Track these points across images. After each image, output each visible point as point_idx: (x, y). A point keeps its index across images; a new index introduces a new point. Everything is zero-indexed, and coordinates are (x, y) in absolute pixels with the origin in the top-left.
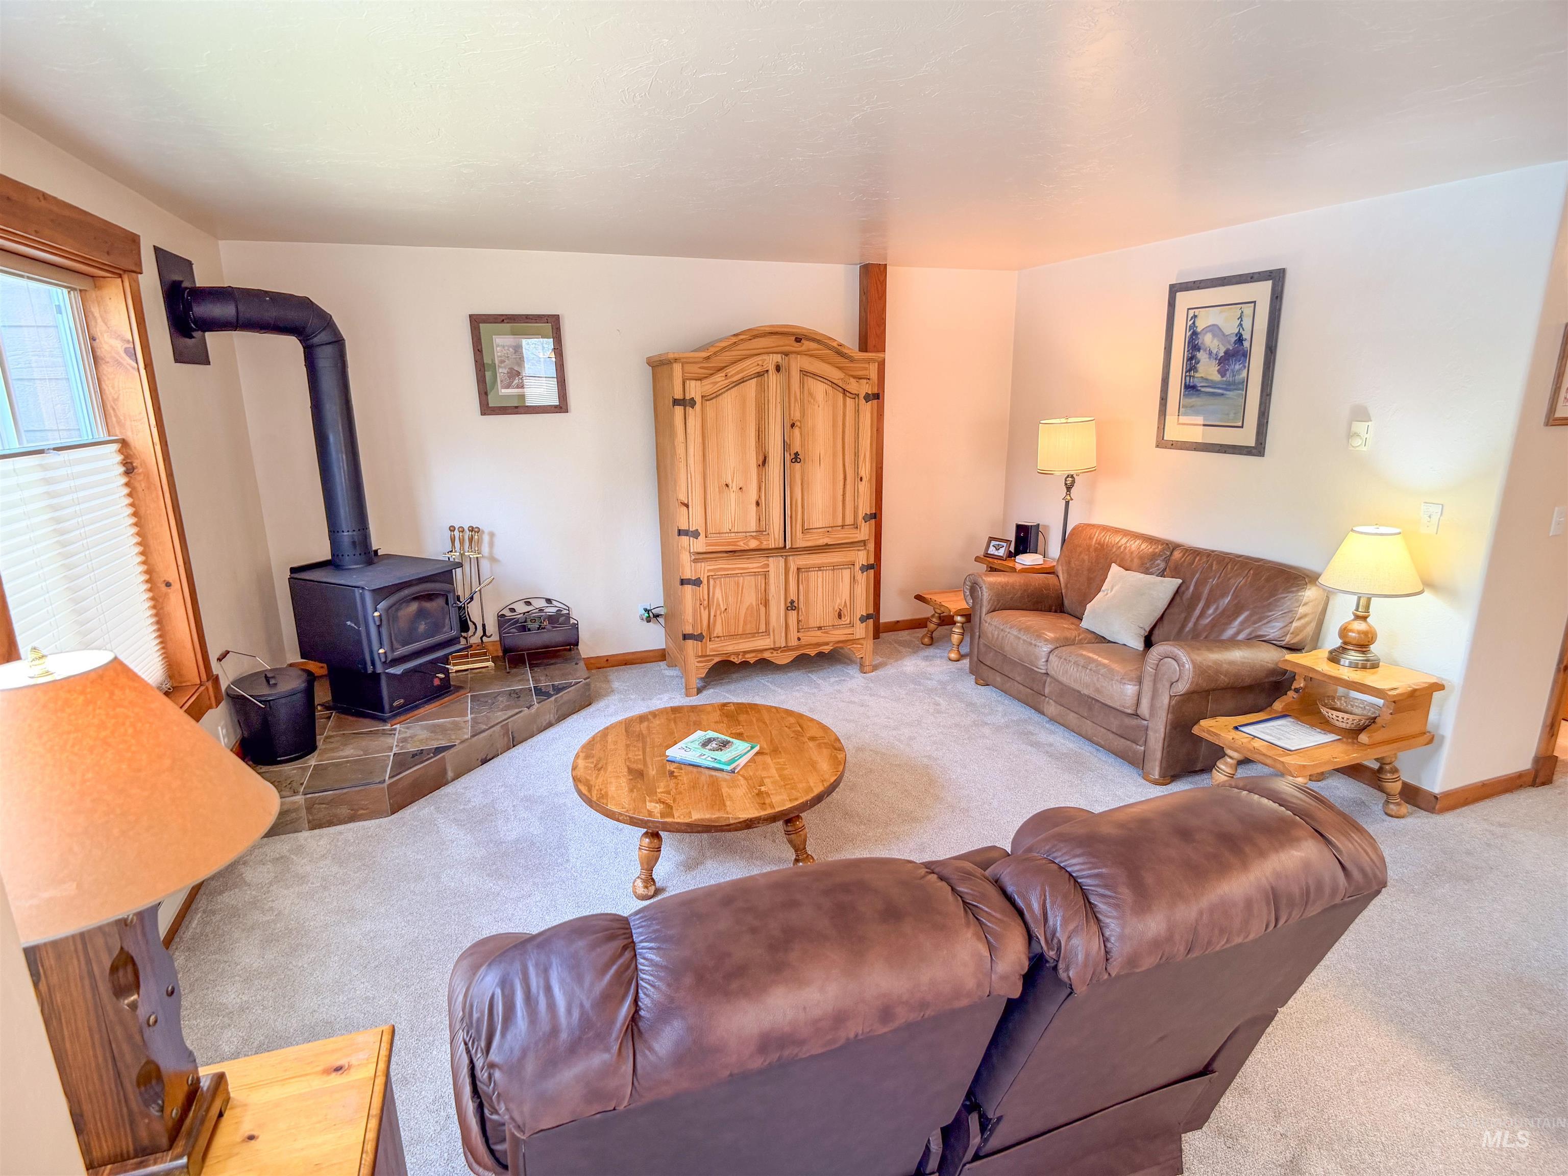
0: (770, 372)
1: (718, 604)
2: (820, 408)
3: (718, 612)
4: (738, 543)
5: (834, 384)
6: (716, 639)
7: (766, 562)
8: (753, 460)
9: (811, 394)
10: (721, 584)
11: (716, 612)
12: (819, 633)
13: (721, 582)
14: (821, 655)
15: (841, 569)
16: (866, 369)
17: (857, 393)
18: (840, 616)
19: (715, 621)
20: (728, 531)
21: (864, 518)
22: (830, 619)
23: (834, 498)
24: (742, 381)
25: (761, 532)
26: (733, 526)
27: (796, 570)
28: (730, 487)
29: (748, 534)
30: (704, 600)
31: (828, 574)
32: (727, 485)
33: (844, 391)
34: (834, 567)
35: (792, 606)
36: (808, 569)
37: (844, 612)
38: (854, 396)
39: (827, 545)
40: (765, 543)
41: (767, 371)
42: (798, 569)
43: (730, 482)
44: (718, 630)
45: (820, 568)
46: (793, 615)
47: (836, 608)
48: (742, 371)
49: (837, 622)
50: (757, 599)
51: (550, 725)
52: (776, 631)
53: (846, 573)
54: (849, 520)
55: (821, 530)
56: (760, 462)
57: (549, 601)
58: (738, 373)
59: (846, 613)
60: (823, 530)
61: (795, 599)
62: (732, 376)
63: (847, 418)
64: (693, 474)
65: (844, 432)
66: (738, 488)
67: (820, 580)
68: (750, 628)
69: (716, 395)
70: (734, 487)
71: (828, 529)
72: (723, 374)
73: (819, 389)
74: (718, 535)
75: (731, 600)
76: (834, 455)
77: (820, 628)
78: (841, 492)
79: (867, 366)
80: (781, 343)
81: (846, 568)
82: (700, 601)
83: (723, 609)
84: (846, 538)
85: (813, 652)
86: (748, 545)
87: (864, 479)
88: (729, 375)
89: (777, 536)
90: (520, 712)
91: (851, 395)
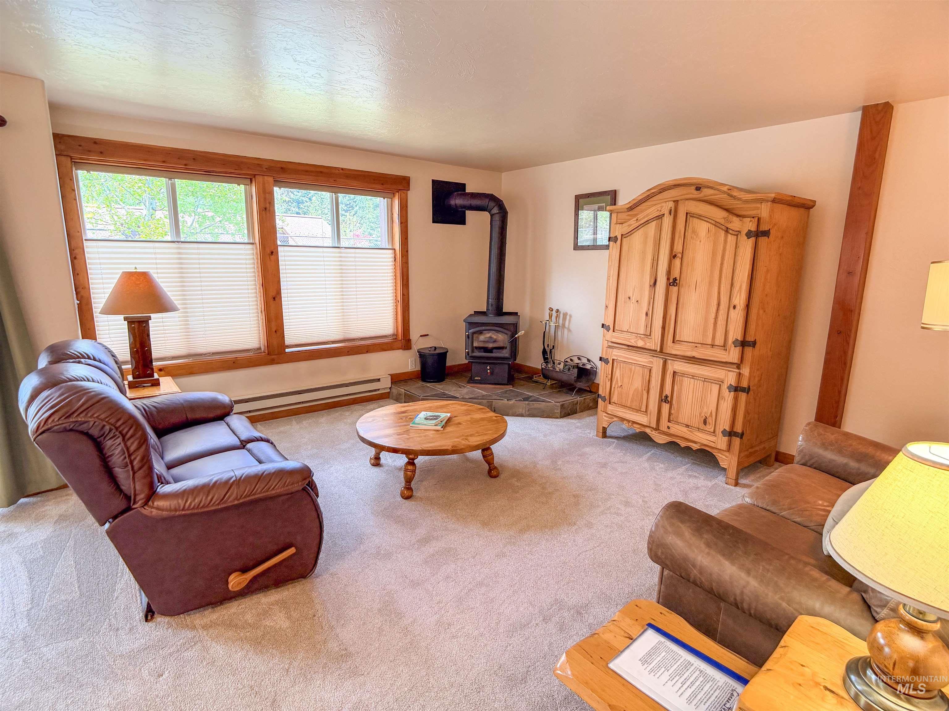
0: (665, 215)
1: (617, 381)
2: (702, 243)
3: (616, 386)
4: (631, 340)
5: (717, 224)
6: (614, 404)
7: (651, 360)
8: (647, 281)
9: (694, 232)
10: (620, 367)
11: (615, 385)
12: (685, 429)
13: (620, 365)
14: (688, 448)
15: (712, 383)
16: (758, 208)
17: (738, 230)
18: (705, 422)
19: (614, 391)
20: (626, 330)
21: (734, 343)
22: (697, 422)
23: (706, 320)
24: (647, 222)
25: (648, 335)
26: (630, 327)
27: (672, 372)
28: (631, 299)
29: (639, 335)
30: (609, 374)
31: (699, 384)
32: (629, 298)
33: (727, 230)
34: (706, 380)
35: (665, 399)
36: (683, 375)
37: (709, 420)
38: (736, 233)
39: (694, 357)
40: (648, 344)
41: (664, 214)
42: (674, 372)
43: (631, 296)
44: (615, 399)
45: (693, 377)
46: (665, 407)
47: (703, 415)
48: (647, 215)
49: (702, 426)
50: (642, 386)
51: (522, 415)
52: (652, 414)
53: (715, 388)
54: (719, 341)
55: (691, 344)
56: (652, 284)
57: (589, 360)
58: (644, 218)
59: (710, 421)
60: (693, 344)
61: (669, 395)
62: (640, 220)
63: (727, 252)
64: (611, 288)
65: (722, 264)
66: (636, 301)
67: (692, 386)
68: (635, 405)
69: (630, 233)
70: (633, 300)
71: (696, 345)
72: (635, 219)
73: (702, 228)
74: (621, 332)
75: (626, 380)
76: (710, 283)
77: (687, 426)
78: (713, 315)
79: (759, 205)
80: (685, 192)
81: (716, 383)
82: (607, 374)
83: (620, 385)
84: (712, 356)
85: (683, 444)
86: (637, 344)
87: (738, 307)
88: (639, 219)
89: (656, 341)
90: (502, 400)
91: (734, 233)
